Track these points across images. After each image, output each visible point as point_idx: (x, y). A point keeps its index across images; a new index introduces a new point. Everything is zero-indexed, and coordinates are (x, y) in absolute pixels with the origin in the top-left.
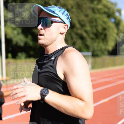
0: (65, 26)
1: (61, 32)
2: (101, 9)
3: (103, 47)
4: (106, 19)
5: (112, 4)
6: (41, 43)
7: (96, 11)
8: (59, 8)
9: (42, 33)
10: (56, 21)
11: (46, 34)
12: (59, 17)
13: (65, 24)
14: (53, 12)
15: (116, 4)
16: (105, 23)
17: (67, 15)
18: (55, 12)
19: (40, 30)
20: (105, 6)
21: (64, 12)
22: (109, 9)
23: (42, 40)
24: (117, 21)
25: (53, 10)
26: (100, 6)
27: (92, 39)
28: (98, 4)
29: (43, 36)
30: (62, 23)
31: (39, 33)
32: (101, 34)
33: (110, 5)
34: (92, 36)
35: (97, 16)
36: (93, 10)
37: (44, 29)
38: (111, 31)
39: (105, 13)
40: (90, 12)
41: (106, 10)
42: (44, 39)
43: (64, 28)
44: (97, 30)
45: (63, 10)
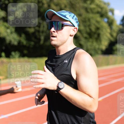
0: (75, 29)
1: (71, 35)
2: (94, 9)
3: (97, 47)
4: (99, 19)
5: (105, 3)
6: (54, 44)
7: (89, 10)
8: (69, 13)
9: (55, 35)
10: (68, 25)
11: (59, 36)
12: (70, 21)
13: (75, 27)
14: (65, 16)
15: (108, 4)
16: (98, 22)
17: (76, 19)
18: (66, 16)
19: (53, 32)
20: (98, 6)
21: (74, 16)
22: (102, 8)
23: (55, 41)
24: (110, 21)
25: (64, 15)
26: (93, 6)
27: (86, 38)
28: (91, 4)
29: (56, 38)
30: (72, 26)
31: (52, 35)
32: (95, 33)
33: (102, 5)
34: (85, 35)
35: (91, 15)
36: (86, 9)
37: (57, 32)
38: (104, 31)
39: (98, 12)
40: (83, 12)
41: (99, 10)
42: (57, 41)
43: (73, 31)
44: (90, 29)
45: (73, 15)
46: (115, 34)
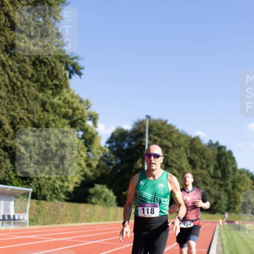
22: (74, 110)
26: (56, 100)
28: (53, 95)
39: (65, 116)
46: (95, 164)
